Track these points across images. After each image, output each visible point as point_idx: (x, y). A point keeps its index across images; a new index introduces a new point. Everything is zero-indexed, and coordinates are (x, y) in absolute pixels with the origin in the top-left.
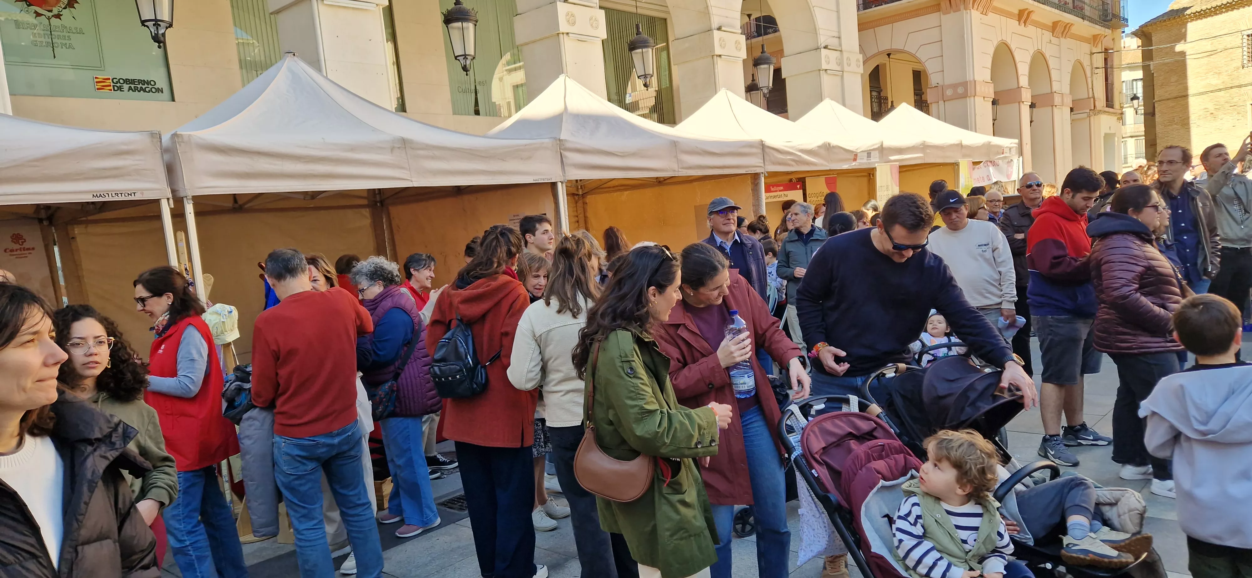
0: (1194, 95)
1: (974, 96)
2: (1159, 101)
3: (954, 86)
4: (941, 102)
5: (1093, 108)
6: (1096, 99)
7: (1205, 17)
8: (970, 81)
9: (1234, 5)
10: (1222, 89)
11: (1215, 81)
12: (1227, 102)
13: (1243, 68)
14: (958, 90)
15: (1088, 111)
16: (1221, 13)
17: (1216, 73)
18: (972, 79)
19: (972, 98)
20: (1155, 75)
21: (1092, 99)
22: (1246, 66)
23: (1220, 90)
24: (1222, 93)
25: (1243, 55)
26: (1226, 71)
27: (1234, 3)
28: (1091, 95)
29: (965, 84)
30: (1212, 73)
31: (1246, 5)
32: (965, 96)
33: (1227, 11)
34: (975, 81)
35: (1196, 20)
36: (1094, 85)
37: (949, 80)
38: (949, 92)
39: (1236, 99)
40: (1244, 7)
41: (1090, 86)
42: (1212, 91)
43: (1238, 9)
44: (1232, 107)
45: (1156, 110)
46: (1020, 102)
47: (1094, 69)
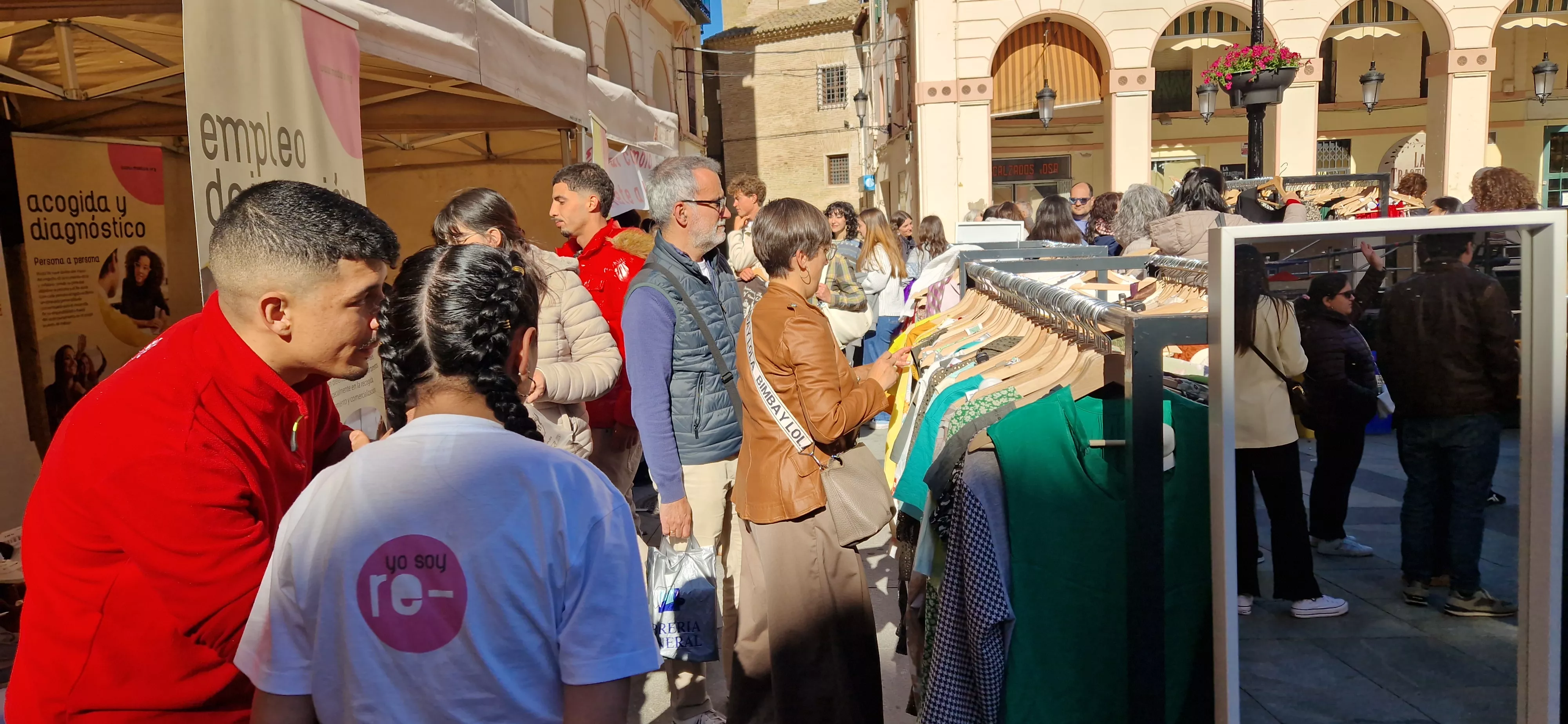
0: (766, 138)
2: (728, 141)
7: (778, 41)
9: (809, 29)
10: (797, 133)
11: (789, 123)
12: (803, 151)
13: (818, 110)
16: (795, 37)
17: (789, 112)
20: (723, 107)
22: (822, 108)
23: (795, 134)
24: (796, 139)
25: (818, 95)
26: (801, 112)
27: (809, 26)
30: (785, 112)
31: (821, 31)
33: (800, 37)
35: (768, 43)
39: (811, 148)
40: (818, 34)
42: (786, 135)
43: (812, 35)
44: (807, 158)
45: (725, 152)
47: (676, 72)
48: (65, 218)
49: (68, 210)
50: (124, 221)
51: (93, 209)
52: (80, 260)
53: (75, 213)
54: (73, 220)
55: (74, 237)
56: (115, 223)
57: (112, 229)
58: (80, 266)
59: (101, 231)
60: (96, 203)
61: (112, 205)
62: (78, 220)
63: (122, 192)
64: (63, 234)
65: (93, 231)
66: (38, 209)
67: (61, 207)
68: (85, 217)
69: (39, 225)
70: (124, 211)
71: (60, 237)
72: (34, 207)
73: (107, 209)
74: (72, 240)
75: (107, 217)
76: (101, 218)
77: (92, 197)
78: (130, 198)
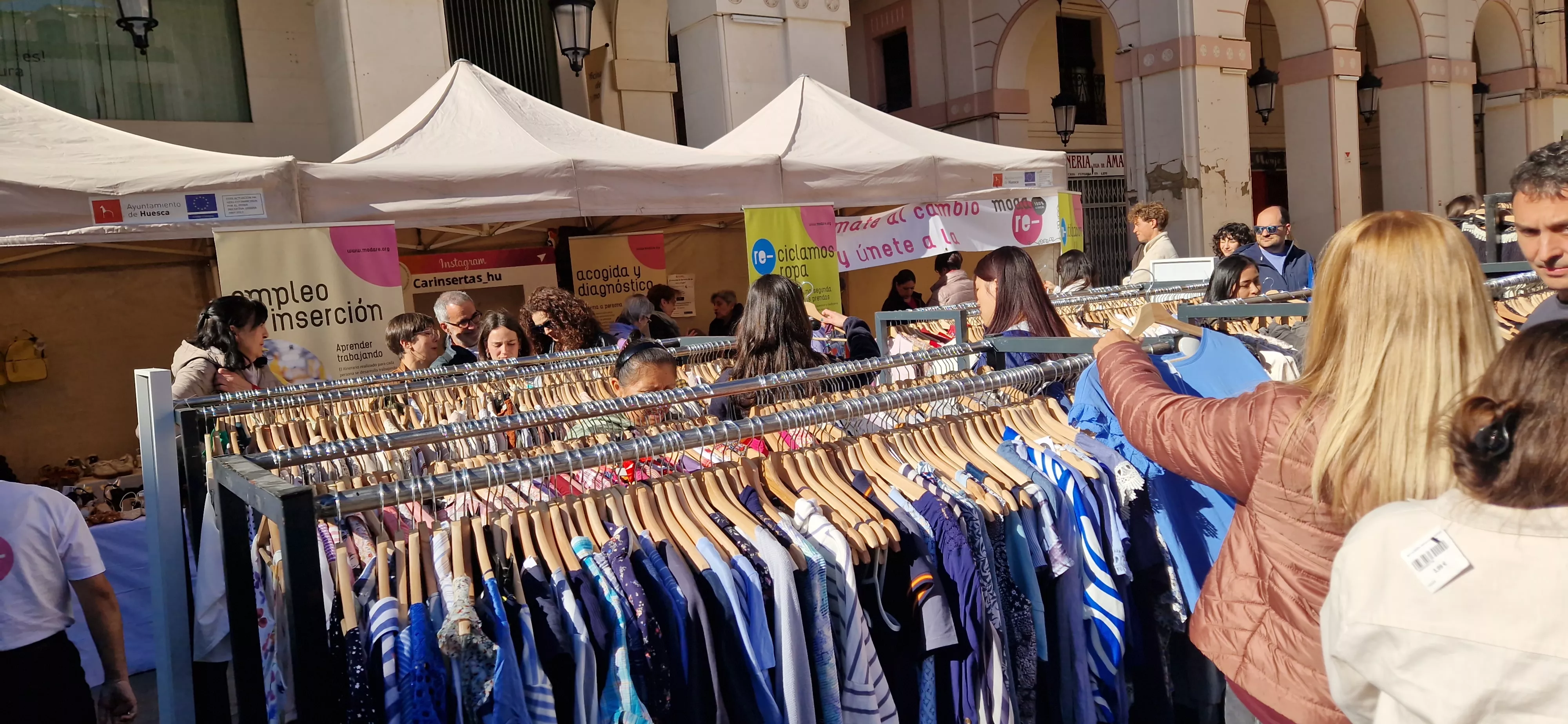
1: (1194, 67)
3: (1157, 49)
4: (1136, 80)
5: (1532, 85)
6: (1539, 69)
8: (1184, 38)
14: (1163, 56)
15: (1522, 91)
18: (1188, 32)
19: (1189, 71)
21: (1531, 71)
28: (1529, 62)
29: (1173, 44)
32: (1174, 66)
34: (1194, 37)
36: (1536, 43)
37: (1149, 35)
38: (1148, 61)
41: (1527, 45)
46: (1330, 75)
47: (1535, 15)
48: (601, 281)
49: (602, 278)
50: (639, 281)
51: (619, 275)
52: (609, 306)
53: (606, 279)
54: (605, 283)
55: (605, 293)
56: (632, 283)
57: (630, 287)
58: (608, 310)
59: (623, 288)
60: (621, 272)
61: (630, 271)
62: (608, 283)
63: (638, 263)
64: (598, 291)
65: (618, 289)
66: (583, 279)
67: (597, 276)
68: (613, 281)
69: (583, 287)
70: (639, 275)
71: (596, 293)
72: (580, 277)
73: (627, 275)
74: (604, 295)
75: (627, 280)
76: (623, 280)
77: (617, 269)
78: (642, 267)
